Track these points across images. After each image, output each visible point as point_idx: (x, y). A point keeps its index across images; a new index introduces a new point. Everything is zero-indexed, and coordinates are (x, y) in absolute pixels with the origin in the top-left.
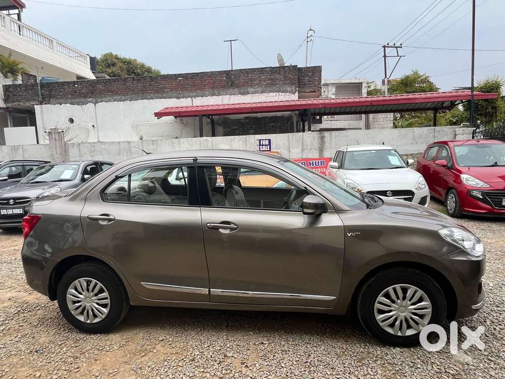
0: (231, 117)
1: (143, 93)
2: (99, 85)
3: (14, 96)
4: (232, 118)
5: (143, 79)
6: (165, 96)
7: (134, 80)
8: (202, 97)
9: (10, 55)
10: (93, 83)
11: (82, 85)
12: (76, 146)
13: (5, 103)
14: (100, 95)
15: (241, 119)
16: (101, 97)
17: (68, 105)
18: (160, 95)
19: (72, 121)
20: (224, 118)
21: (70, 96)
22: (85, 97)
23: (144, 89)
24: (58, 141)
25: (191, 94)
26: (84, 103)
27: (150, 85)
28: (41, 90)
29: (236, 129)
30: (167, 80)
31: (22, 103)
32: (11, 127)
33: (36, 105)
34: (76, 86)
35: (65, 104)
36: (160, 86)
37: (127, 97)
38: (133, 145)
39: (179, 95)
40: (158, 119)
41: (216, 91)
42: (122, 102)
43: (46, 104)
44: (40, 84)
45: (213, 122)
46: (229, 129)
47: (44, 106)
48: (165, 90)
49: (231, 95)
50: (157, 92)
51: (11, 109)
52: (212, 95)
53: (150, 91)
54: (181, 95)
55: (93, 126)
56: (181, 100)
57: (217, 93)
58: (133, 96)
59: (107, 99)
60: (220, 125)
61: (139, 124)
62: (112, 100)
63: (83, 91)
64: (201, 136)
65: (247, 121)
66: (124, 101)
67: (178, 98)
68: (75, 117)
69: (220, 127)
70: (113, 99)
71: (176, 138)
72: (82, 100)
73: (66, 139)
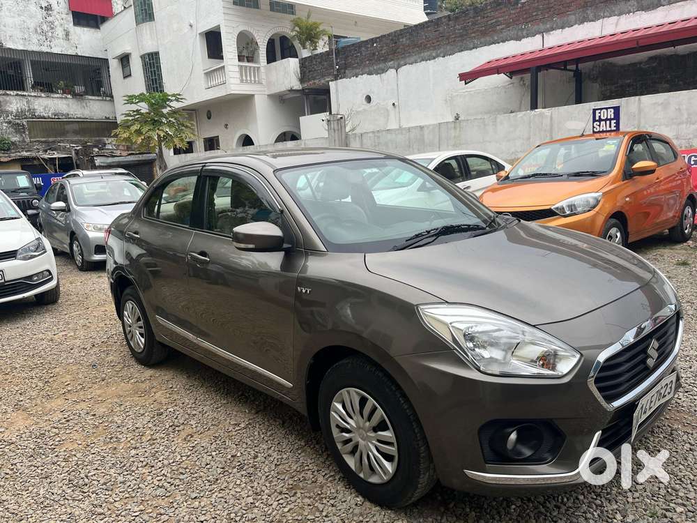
0: (619, 60)
1: (462, 41)
2: (403, 38)
3: (310, 71)
4: (621, 63)
5: (463, 15)
6: (496, 38)
7: (450, 20)
8: (563, 28)
9: (309, 16)
10: (395, 36)
11: (381, 43)
12: (357, 138)
13: (301, 83)
14: (404, 54)
15: (640, 63)
16: (404, 58)
17: (365, 76)
18: (488, 39)
19: (369, 99)
20: (603, 65)
21: (368, 62)
22: (385, 60)
23: (465, 33)
24: (337, 132)
25: (542, 27)
26: (384, 71)
27: (474, 24)
28: (336, 59)
29: (629, 86)
30: (501, 9)
31: (317, 81)
32: (308, 115)
33: (332, 81)
34: (375, 45)
35: (362, 75)
36: (489, 23)
37: (439, 52)
38: (426, 132)
39: (520, 33)
40: (466, 84)
41: (589, 12)
42: (432, 61)
43: (341, 78)
44: (335, 50)
45: (578, 75)
46: (613, 88)
47: (339, 81)
48: (498, 27)
49: (620, 14)
50: (484, 34)
51: (307, 91)
52: (582, 22)
53: (473, 35)
54: (525, 32)
55: (394, 104)
56: (524, 41)
57: (591, 16)
58: (448, 47)
59: (412, 59)
60: (594, 80)
61: (455, 94)
62: (419, 61)
63: (383, 52)
64: (534, 106)
65: (654, 65)
66: (434, 58)
67: (518, 39)
68: (373, 93)
69: (595, 84)
70: (419, 58)
71: (512, 112)
72: (381, 66)
73: (348, 129)
